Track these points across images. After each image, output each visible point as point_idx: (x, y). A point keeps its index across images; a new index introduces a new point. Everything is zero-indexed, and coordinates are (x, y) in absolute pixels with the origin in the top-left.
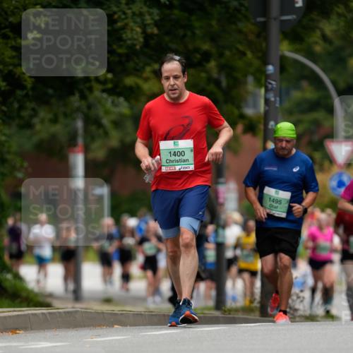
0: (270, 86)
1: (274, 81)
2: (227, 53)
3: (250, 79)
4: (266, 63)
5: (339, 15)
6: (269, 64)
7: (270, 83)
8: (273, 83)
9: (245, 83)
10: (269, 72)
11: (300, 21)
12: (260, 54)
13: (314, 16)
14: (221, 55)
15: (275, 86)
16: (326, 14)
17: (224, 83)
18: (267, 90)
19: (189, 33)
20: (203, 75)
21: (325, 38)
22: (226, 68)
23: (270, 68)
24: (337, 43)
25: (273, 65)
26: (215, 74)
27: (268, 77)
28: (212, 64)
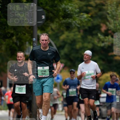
0: (34, 45)
1: (36, 43)
2: (19, 34)
3: (27, 43)
4: (32, 37)
5: (57, 22)
6: (34, 38)
7: (34, 44)
8: (35, 44)
9: (26, 44)
10: (34, 40)
11: (44, 24)
12: (30, 34)
13: (48, 22)
14: (17, 34)
15: (36, 45)
16: (52, 21)
17: (18, 44)
18: (33, 47)
19: (6, 27)
20: (11, 41)
21: (52, 29)
22: (19, 39)
23: (34, 39)
24: (56, 31)
25: (35, 38)
26: (15, 41)
27: (33, 42)
28: (14, 38)
